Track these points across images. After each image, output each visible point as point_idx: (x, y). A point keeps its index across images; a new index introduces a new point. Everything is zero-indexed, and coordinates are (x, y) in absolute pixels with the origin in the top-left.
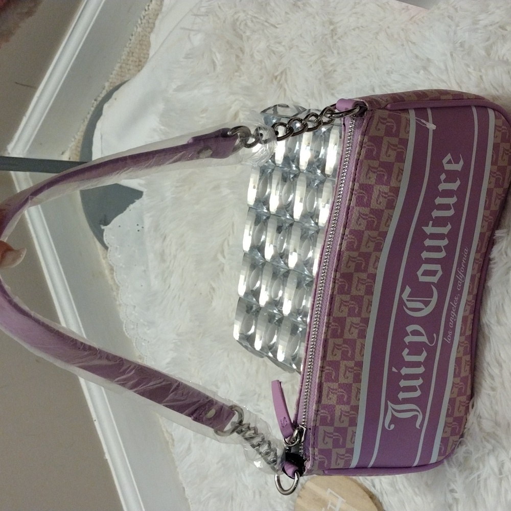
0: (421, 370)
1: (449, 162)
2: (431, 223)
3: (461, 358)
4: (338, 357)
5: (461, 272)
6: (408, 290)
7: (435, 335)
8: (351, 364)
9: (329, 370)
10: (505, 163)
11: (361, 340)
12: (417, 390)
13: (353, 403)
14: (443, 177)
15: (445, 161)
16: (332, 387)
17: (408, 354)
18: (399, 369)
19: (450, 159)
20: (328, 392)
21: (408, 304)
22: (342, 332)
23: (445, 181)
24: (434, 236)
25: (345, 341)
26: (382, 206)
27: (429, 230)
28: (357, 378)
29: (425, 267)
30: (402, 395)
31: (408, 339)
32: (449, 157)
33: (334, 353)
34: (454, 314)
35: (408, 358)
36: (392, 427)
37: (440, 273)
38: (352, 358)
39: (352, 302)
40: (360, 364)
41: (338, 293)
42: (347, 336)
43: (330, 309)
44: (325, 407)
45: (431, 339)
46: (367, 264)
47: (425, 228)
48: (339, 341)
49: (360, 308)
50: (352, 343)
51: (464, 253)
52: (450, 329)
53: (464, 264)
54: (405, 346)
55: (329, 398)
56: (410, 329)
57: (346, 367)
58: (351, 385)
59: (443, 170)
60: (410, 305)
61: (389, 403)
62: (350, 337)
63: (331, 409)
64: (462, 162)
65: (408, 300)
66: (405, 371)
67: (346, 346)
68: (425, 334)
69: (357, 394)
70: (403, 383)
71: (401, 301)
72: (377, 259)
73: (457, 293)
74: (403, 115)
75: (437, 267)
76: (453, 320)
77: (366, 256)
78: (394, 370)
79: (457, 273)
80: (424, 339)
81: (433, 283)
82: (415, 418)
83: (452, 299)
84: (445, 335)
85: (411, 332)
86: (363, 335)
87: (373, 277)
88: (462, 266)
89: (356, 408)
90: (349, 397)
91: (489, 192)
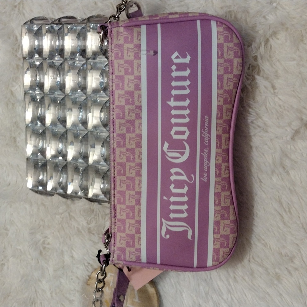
0: (185, 199)
1: (177, 57)
2: (172, 99)
3: (219, 193)
4: (124, 189)
5: (206, 132)
6: (166, 145)
7: (192, 175)
8: (133, 193)
9: (119, 196)
10: (232, 57)
11: (139, 178)
12: (184, 213)
13: (137, 218)
14: (174, 67)
15: (173, 57)
16: (122, 208)
17: (174, 188)
18: (169, 197)
19: (178, 56)
20: (120, 211)
21: (168, 154)
22: (125, 172)
23: (176, 70)
24: (177, 108)
25: (128, 178)
26: (132, 89)
27: (172, 103)
28: (138, 202)
29: (175, 129)
30: (172, 216)
31: (173, 178)
32: (176, 54)
33: (121, 186)
34: (207, 161)
35: (175, 191)
36: (168, 236)
37: (188, 133)
38: (134, 189)
39: (128, 153)
40: (139, 193)
41: (117, 147)
42: (128, 174)
43: (114, 157)
44: (119, 220)
45: (190, 178)
46: (134, 128)
47: (168, 102)
48: (124, 178)
49: (134, 156)
50: (132, 179)
51: (205, 119)
52: (205, 172)
53: (207, 126)
54: (171, 182)
55: (121, 214)
56: (173, 171)
57: (130, 195)
58: (134, 207)
59: (173, 63)
60: (170, 154)
61: (163, 221)
62: (131, 175)
63: (123, 222)
64: (189, 58)
65: (168, 152)
66: (172, 199)
67: (128, 181)
68: (184, 174)
69: (139, 212)
70: (172, 207)
71: (163, 153)
72: (140, 124)
73: (206, 146)
74: (135, 29)
75: (185, 129)
76: (207, 166)
77: (132, 122)
78: (165, 198)
79: (201, 133)
80: (184, 178)
81: (184, 140)
82: (186, 232)
83: (202, 151)
84: (201, 175)
85: (174, 173)
86: (139, 174)
87: (140, 136)
88: (206, 128)
89: (139, 222)
90: (134, 214)
91: (220, 78)
